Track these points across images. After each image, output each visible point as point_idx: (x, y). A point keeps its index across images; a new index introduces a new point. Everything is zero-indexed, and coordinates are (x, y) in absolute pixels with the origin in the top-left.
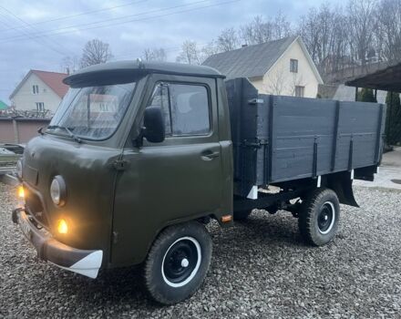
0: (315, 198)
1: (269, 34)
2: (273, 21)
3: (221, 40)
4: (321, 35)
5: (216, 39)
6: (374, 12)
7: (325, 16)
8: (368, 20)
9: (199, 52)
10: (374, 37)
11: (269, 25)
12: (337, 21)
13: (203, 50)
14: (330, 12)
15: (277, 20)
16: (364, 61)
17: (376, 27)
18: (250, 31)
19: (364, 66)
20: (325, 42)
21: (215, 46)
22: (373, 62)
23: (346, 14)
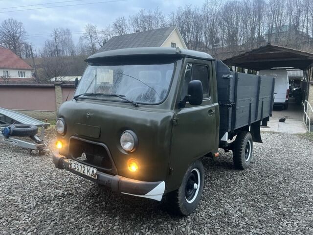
0: (243, 138)
1: (150, 23)
2: (153, 14)
3: (116, 25)
4: (185, 26)
5: (112, 24)
6: (219, 13)
7: (188, 14)
8: (215, 18)
9: (99, 33)
10: (219, 30)
11: (150, 17)
12: (195, 17)
13: (102, 32)
14: (191, 11)
15: (155, 13)
16: (213, 46)
17: (220, 23)
18: (137, 20)
19: (213, 49)
20: (188, 32)
21: (111, 29)
22: (218, 47)
23: (201, 13)
